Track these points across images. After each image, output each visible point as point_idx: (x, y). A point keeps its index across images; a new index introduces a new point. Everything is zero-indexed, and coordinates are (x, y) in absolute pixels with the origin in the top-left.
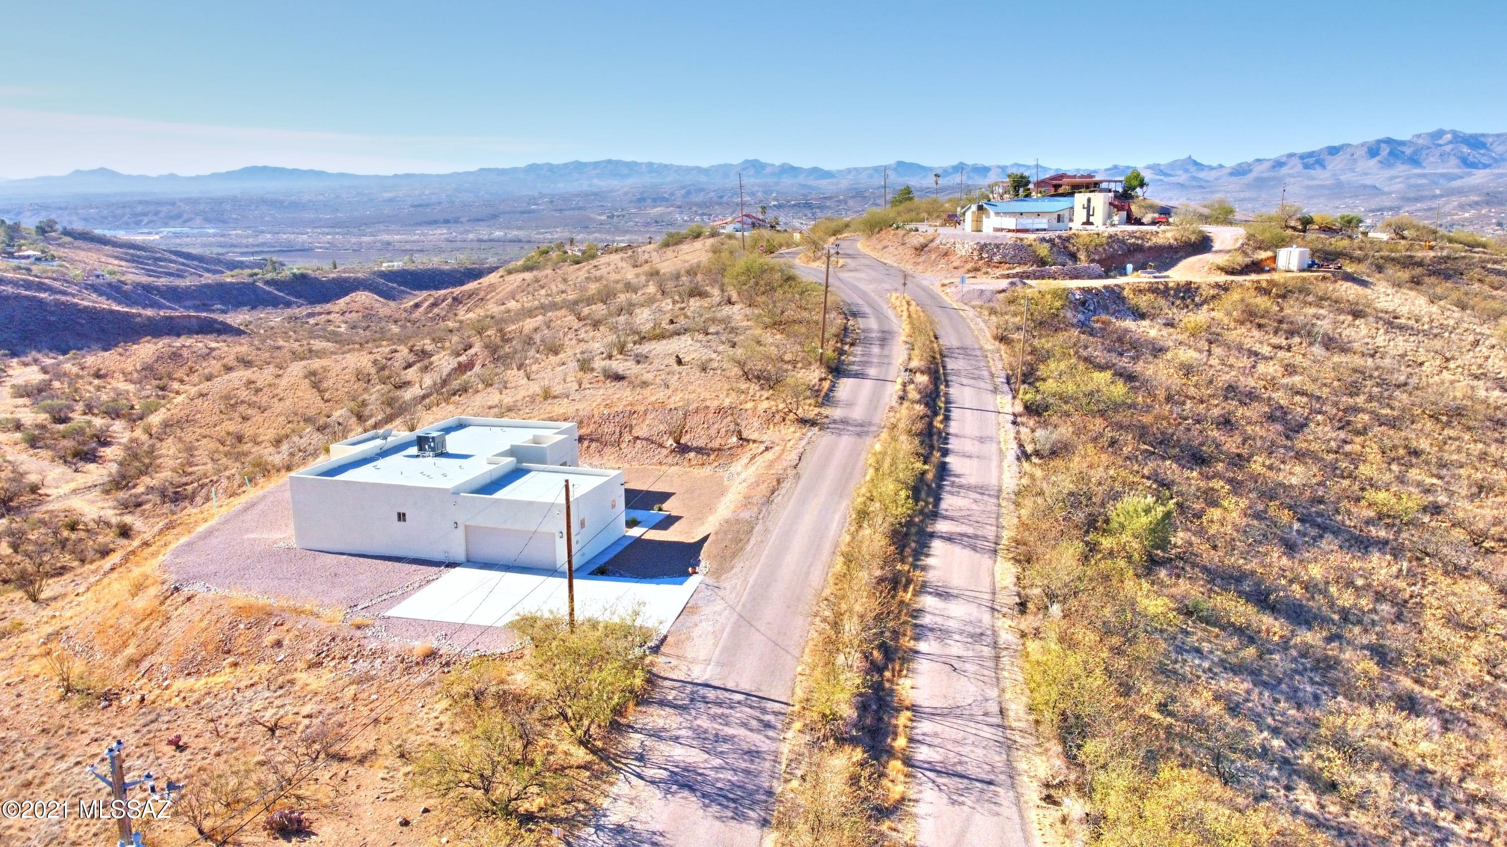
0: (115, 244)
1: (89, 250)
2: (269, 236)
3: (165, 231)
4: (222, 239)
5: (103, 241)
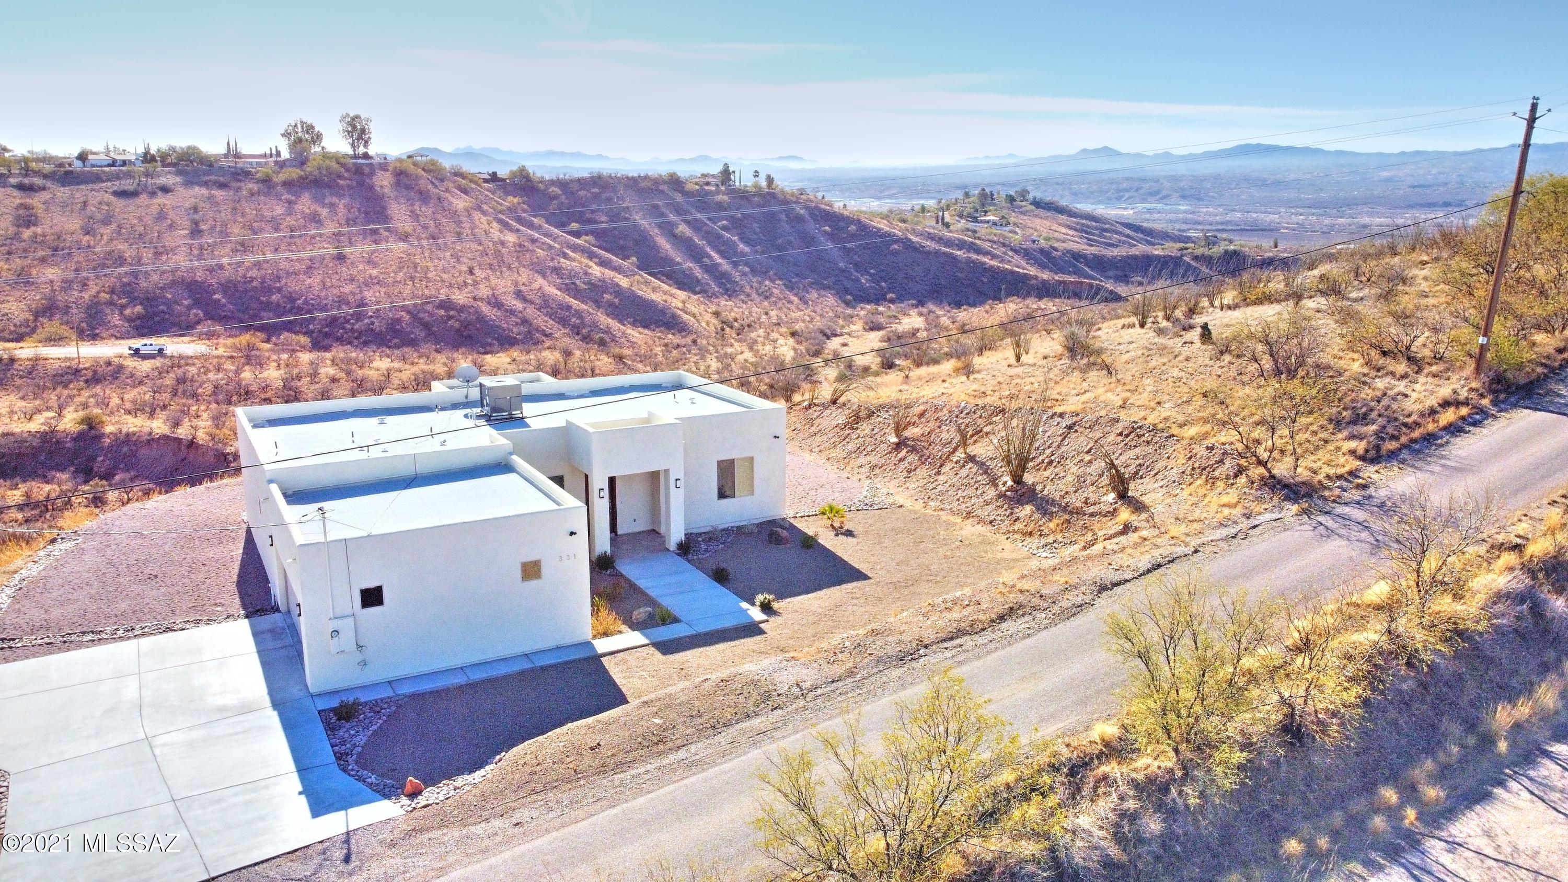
0: (1071, 214)
1: (1046, 218)
2: (1239, 215)
3: (1140, 206)
4: (1190, 216)
5: (1061, 210)
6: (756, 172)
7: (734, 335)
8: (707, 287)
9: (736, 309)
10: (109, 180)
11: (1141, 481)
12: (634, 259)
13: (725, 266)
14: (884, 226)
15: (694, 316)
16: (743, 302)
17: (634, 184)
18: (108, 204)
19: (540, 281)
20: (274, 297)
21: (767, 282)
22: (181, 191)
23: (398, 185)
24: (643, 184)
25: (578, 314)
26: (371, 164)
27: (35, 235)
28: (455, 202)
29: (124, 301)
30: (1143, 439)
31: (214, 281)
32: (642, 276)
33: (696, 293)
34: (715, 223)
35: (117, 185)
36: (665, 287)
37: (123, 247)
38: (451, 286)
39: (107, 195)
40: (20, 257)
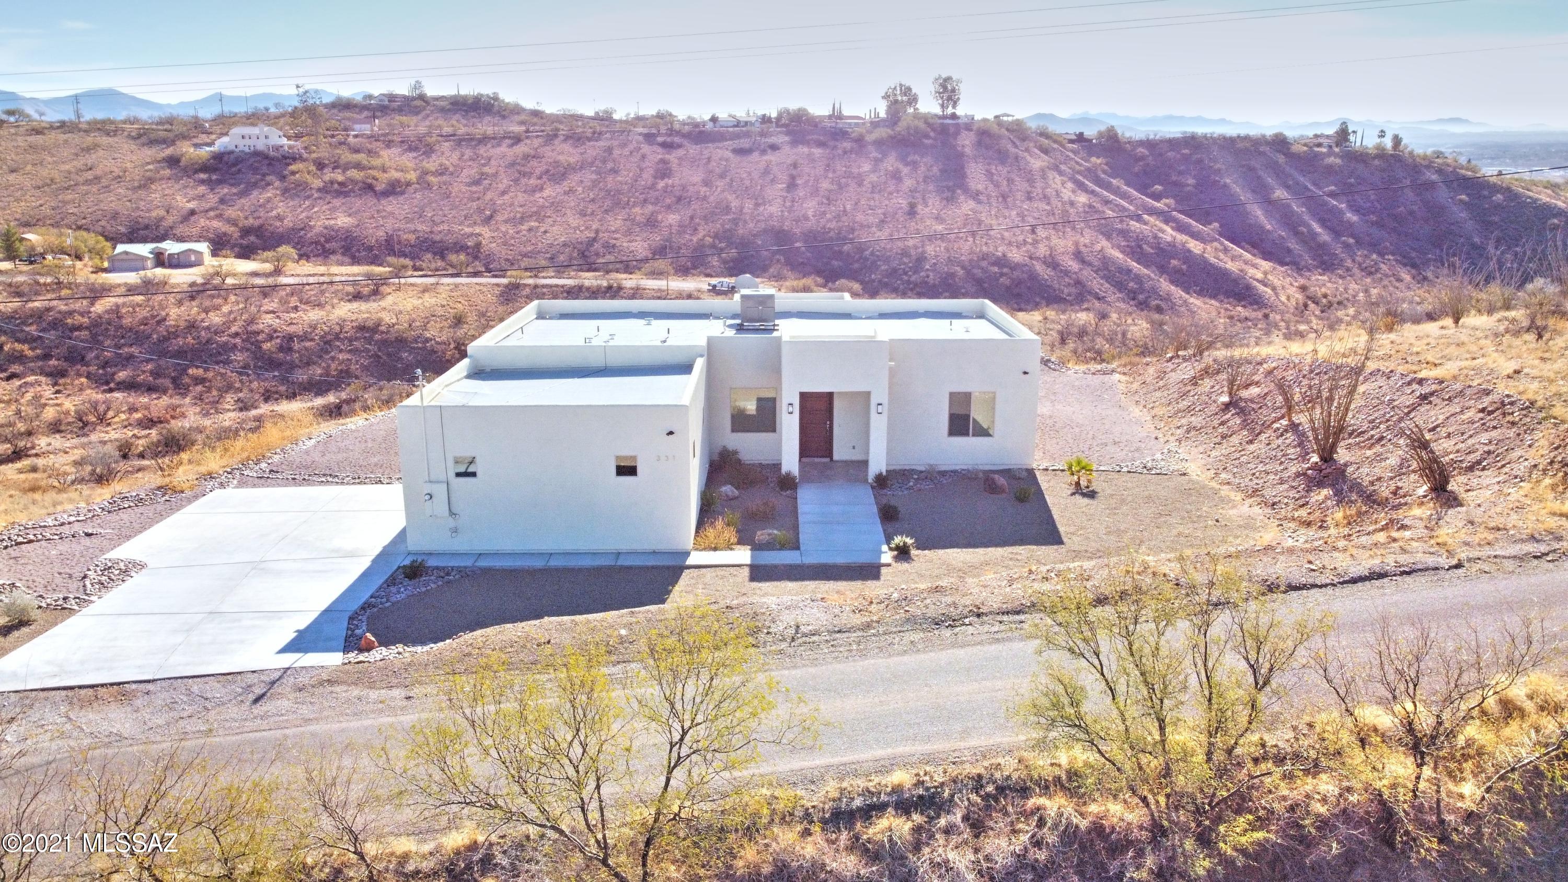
6: (1382, 131)
7: (1317, 313)
8: (1297, 259)
9: (1329, 285)
10: (731, 139)
11: (1481, 473)
12: (1216, 225)
13: (1325, 236)
14: (1545, 197)
15: (1274, 289)
16: (1341, 277)
17: (1229, 144)
18: (727, 160)
19: (1104, 243)
20: (845, 247)
21: (1374, 256)
22: (787, 149)
23: (979, 144)
24: (1240, 145)
25: (1138, 279)
26: (958, 124)
27: (667, 186)
28: (1032, 161)
29: (723, 245)
30: (1509, 418)
31: (797, 231)
32: (1222, 244)
33: (1282, 264)
34: (1320, 188)
35: (737, 144)
36: (1248, 256)
37: (731, 197)
38: (1010, 244)
39: (728, 154)
40: (652, 204)
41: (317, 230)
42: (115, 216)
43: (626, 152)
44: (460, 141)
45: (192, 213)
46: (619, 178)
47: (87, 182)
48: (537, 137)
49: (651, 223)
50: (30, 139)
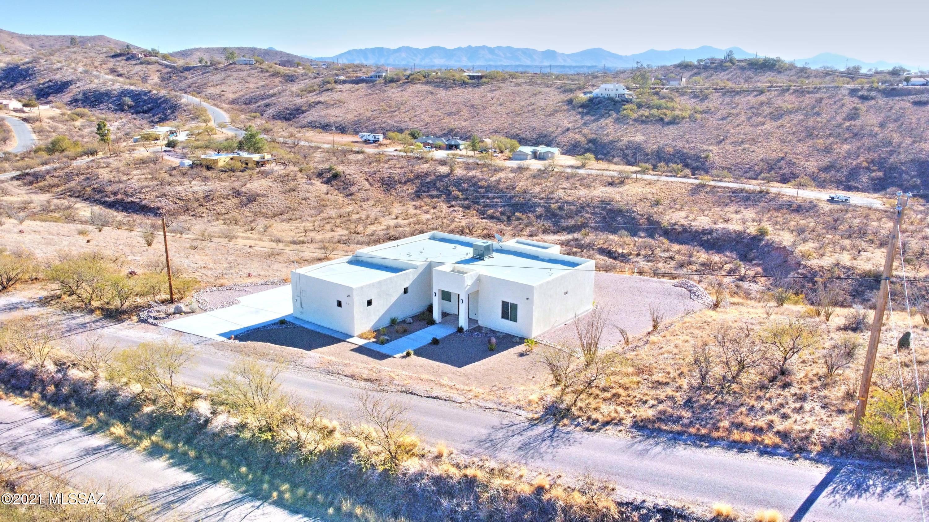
18: (905, 109)
27: (851, 125)
29: (875, 168)
35: (913, 98)
37: (896, 136)
39: (908, 104)
40: (834, 137)
41: (624, 142)
42: (534, 129)
43: (831, 101)
44: (725, 92)
45: (568, 130)
46: (818, 119)
47: (529, 112)
48: (776, 90)
49: (827, 150)
50: (514, 88)
